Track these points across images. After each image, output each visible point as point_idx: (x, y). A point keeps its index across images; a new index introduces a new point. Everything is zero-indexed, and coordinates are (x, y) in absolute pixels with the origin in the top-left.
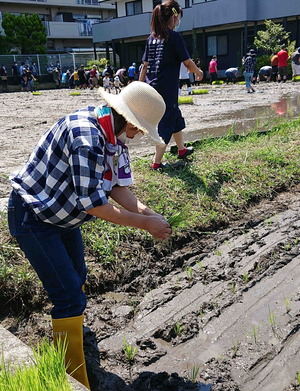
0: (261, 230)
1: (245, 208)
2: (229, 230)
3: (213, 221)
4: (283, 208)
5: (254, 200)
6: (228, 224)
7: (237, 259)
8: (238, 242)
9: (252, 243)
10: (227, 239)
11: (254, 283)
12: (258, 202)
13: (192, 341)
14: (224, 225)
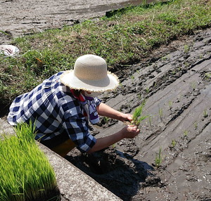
0: (159, 63)
1: (150, 51)
2: (140, 64)
3: (130, 59)
4: (174, 50)
5: (157, 45)
6: (140, 60)
7: (144, 80)
8: (145, 71)
9: (153, 71)
10: (138, 69)
11: (152, 94)
12: (159, 47)
13: (114, 126)
14: (137, 61)
